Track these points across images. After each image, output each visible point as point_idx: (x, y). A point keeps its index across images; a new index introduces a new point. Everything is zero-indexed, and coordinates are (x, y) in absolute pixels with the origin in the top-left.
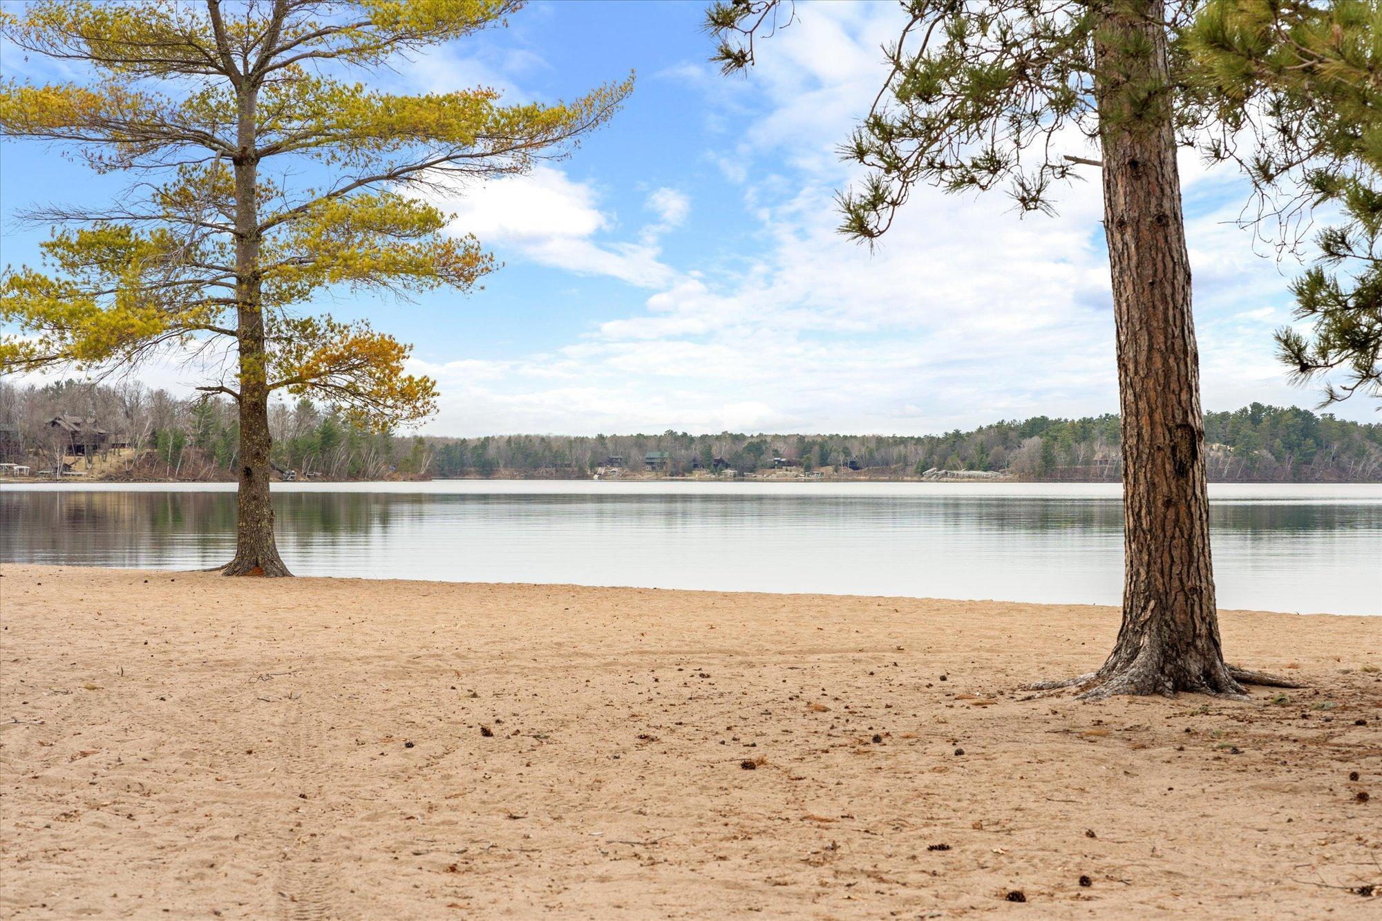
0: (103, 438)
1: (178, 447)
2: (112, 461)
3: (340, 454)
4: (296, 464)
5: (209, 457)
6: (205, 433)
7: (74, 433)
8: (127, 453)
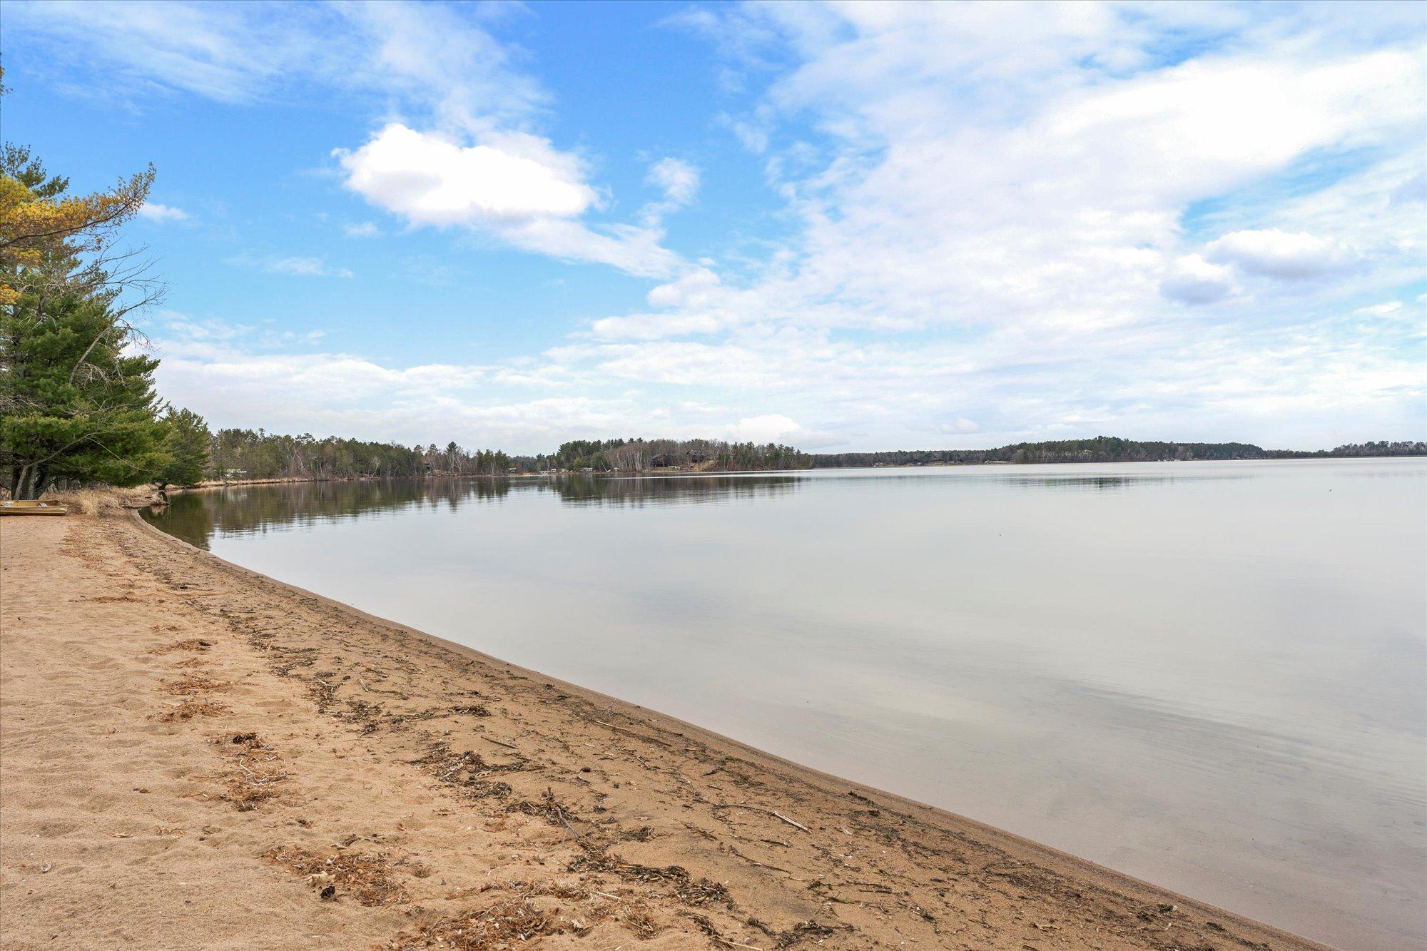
0: (703, 457)
1: (727, 460)
2: (706, 465)
3: (782, 461)
4: (767, 464)
5: (738, 463)
6: (736, 455)
7: (694, 456)
8: (711, 462)
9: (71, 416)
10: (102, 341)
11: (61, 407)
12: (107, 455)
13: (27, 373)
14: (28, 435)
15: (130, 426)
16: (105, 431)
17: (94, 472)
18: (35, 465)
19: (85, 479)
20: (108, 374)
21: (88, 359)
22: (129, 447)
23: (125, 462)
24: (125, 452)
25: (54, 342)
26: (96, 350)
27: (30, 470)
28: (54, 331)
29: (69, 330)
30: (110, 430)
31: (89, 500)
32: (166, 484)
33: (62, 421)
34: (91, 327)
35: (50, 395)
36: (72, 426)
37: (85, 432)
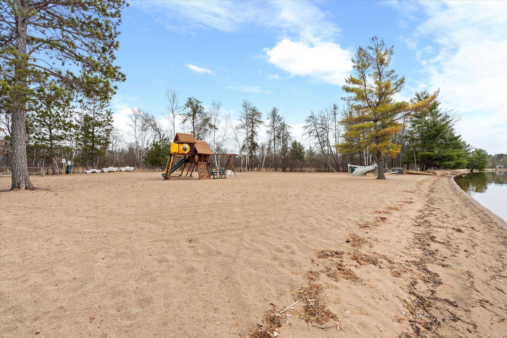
9: (434, 152)
10: (443, 133)
11: (431, 150)
12: (444, 161)
13: (424, 142)
14: (424, 156)
15: (450, 154)
16: (443, 155)
17: (440, 165)
18: (425, 163)
19: (438, 167)
20: (445, 141)
21: (439, 138)
22: (450, 159)
23: (449, 163)
24: (449, 160)
25: (430, 134)
26: (442, 135)
27: (424, 165)
28: (430, 132)
29: (434, 131)
30: (444, 155)
31: (438, 172)
32: (472, 169)
33: (431, 153)
34: (440, 130)
35: (429, 147)
36: (434, 154)
37: (438, 155)
